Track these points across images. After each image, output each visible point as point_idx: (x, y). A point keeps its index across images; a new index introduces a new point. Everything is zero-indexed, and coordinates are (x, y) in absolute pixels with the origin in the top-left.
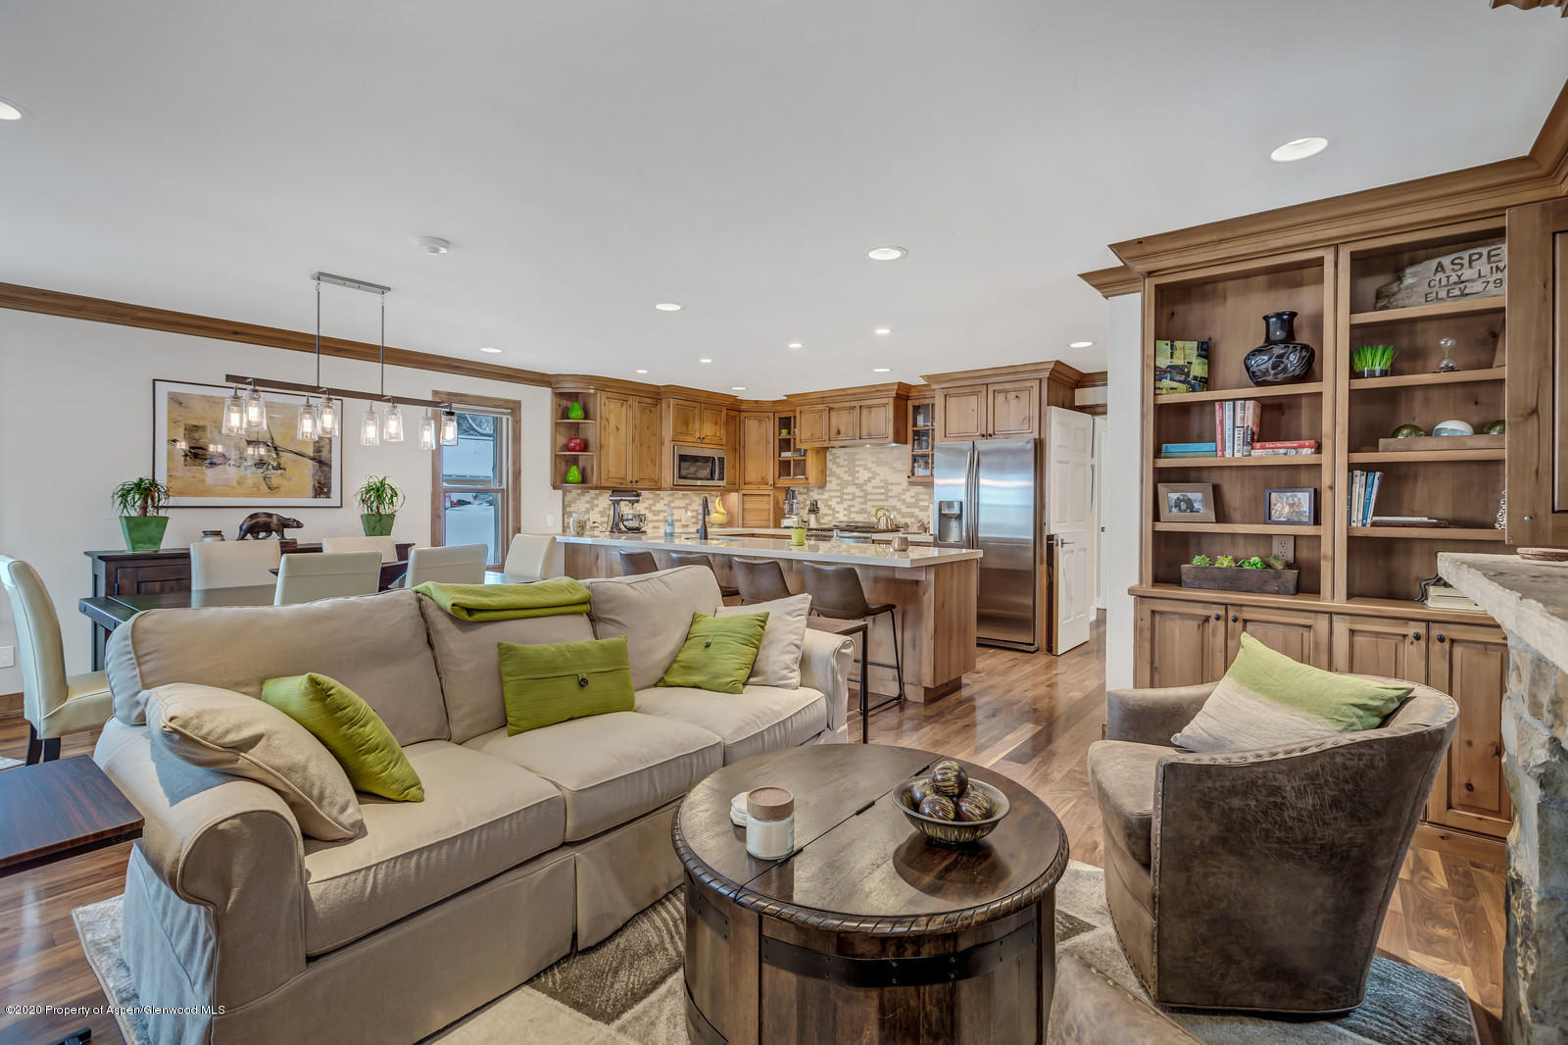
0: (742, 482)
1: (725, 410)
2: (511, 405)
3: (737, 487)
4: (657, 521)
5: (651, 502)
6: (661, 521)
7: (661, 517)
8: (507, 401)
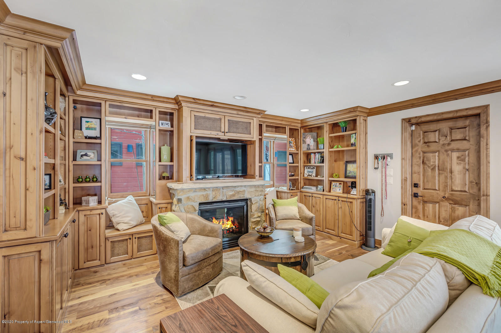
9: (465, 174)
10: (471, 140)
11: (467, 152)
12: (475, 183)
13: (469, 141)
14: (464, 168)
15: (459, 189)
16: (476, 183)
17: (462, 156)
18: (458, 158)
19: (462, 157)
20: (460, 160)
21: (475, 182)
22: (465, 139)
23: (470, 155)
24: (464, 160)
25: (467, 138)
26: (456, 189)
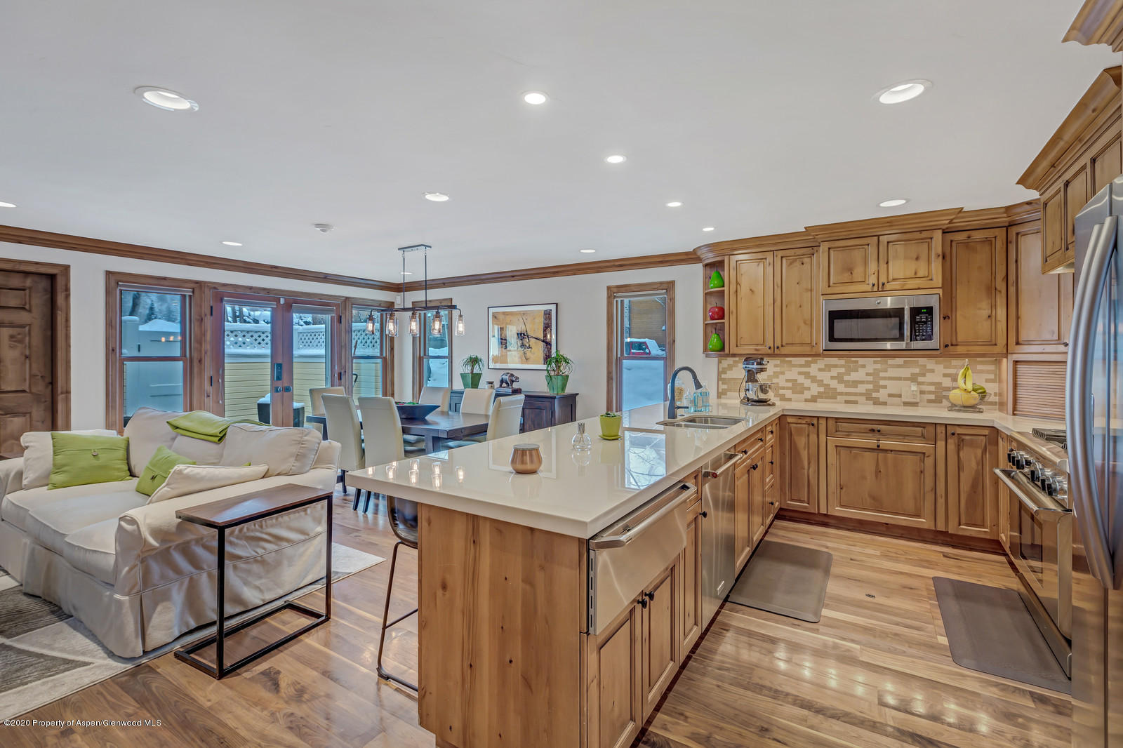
0: (1012, 340)
1: (938, 235)
2: (665, 286)
3: (1000, 348)
4: (855, 394)
5: (843, 370)
6: (861, 394)
7: (862, 388)
8: (661, 283)
9: (24, 364)
10: (34, 309)
11: (27, 328)
12: (39, 377)
13: (30, 311)
14: (22, 354)
15: (13, 389)
16: (42, 377)
17: (19, 334)
18: (12, 337)
19: (19, 336)
20: (14, 341)
21: (40, 375)
22: (23, 308)
23: (32, 334)
24: (21, 341)
25: (27, 307)
26: (9, 389)
